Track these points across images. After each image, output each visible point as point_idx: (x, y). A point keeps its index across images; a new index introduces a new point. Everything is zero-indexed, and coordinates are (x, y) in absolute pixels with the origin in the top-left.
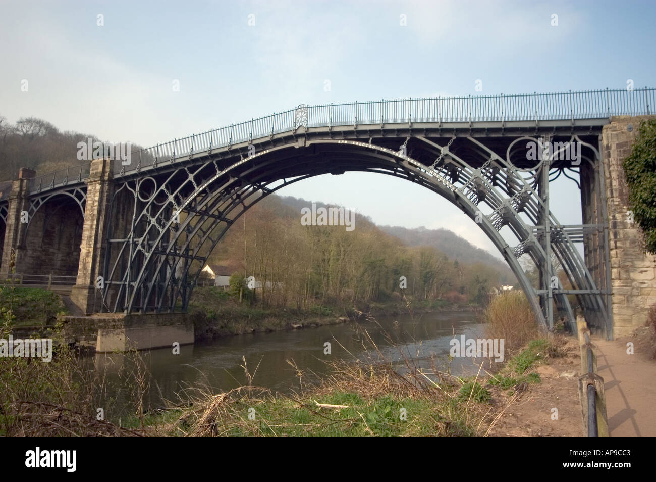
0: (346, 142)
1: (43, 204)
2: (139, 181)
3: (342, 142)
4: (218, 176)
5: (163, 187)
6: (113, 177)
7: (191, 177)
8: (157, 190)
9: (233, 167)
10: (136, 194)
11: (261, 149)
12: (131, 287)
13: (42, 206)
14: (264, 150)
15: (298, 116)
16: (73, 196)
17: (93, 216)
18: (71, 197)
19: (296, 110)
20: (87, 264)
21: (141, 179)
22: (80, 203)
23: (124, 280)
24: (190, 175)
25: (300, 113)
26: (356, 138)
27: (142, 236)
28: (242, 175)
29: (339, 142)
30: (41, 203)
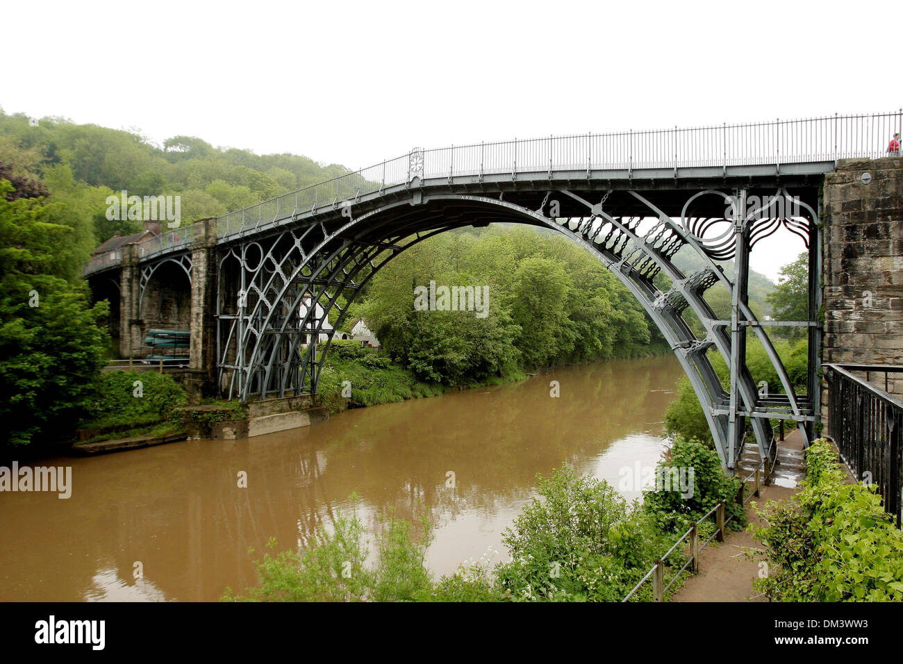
0: (471, 198)
1: (154, 272)
2: (245, 246)
3: (467, 198)
4: (325, 242)
5: (269, 255)
6: (217, 242)
7: (298, 243)
8: (263, 259)
9: (342, 230)
10: (243, 263)
11: (372, 208)
12: (244, 373)
13: (153, 274)
14: (374, 210)
15: (412, 163)
16: (181, 263)
17: (199, 289)
18: (179, 265)
19: (410, 155)
20: (197, 346)
21: (246, 245)
22: (188, 272)
23: (236, 364)
24: (296, 239)
25: (415, 159)
26: (482, 192)
27: (251, 314)
28: (357, 237)
29: (463, 198)
30: (152, 271)
